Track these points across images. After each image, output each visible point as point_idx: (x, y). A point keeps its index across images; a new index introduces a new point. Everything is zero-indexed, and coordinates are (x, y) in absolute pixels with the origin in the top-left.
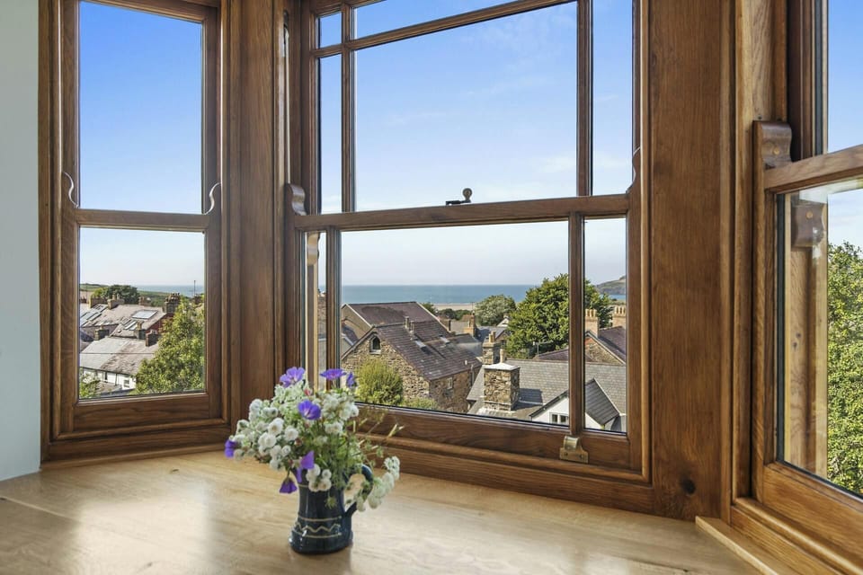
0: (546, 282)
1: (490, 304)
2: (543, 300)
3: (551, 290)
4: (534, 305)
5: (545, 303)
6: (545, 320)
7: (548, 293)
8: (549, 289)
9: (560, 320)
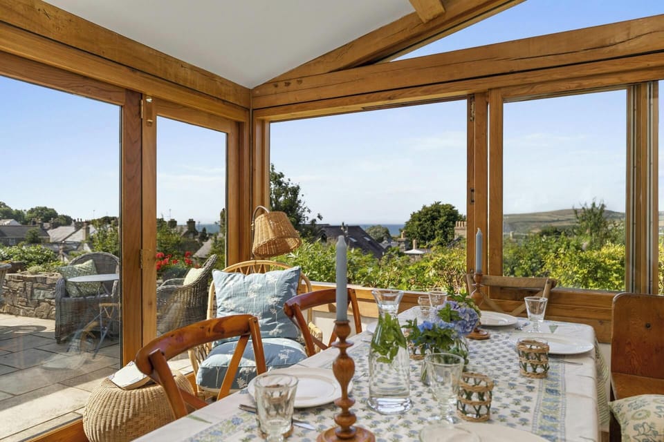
0: (424, 207)
1: (372, 231)
2: (423, 219)
3: (429, 212)
4: (417, 223)
5: (425, 221)
6: (426, 233)
7: (427, 214)
8: (427, 212)
9: (436, 232)
